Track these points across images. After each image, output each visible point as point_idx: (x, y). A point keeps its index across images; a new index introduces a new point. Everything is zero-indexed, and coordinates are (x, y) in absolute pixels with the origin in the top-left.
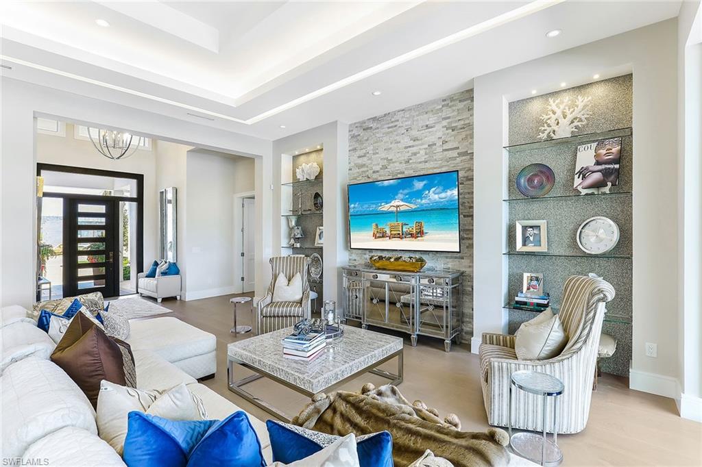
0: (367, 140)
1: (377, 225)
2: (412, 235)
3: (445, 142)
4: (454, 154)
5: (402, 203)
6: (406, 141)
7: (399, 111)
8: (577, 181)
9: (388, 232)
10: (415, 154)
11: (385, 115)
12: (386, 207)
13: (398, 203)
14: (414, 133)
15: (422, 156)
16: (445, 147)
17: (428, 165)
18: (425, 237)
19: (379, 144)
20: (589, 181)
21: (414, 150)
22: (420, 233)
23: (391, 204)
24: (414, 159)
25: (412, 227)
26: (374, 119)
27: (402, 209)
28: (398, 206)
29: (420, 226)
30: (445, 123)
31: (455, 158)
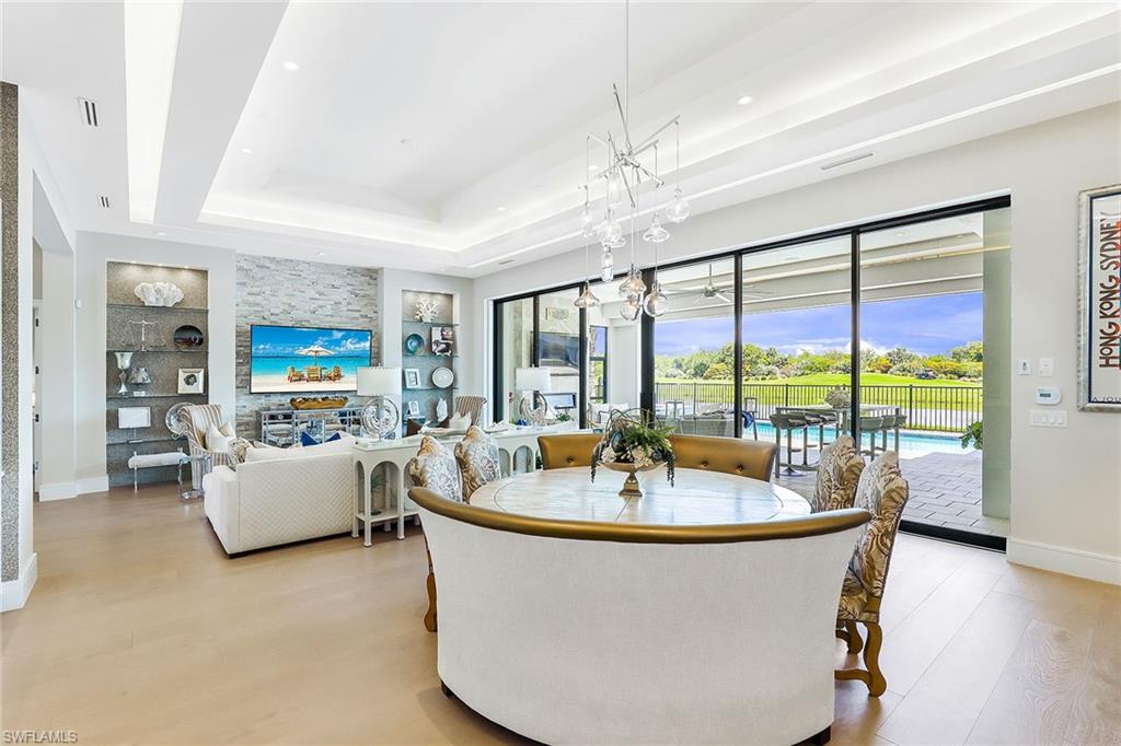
0: (262, 278)
1: (293, 369)
2: (330, 378)
3: (349, 304)
4: (357, 315)
5: (321, 349)
6: (312, 293)
7: (304, 262)
8: (434, 347)
9: (306, 376)
10: (321, 307)
11: (287, 260)
12: (304, 352)
13: (316, 348)
14: (321, 288)
15: (328, 310)
16: (350, 307)
17: (335, 319)
18: (342, 379)
19: (278, 287)
20: (440, 348)
21: (321, 303)
22: (338, 376)
23: (311, 348)
24: (320, 311)
25: (331, 371)
26: (273, 260)
27: (321, 354)
28: (317, 352)
29: (338, 370)
30: (349, 288)
31: (357, 318)
